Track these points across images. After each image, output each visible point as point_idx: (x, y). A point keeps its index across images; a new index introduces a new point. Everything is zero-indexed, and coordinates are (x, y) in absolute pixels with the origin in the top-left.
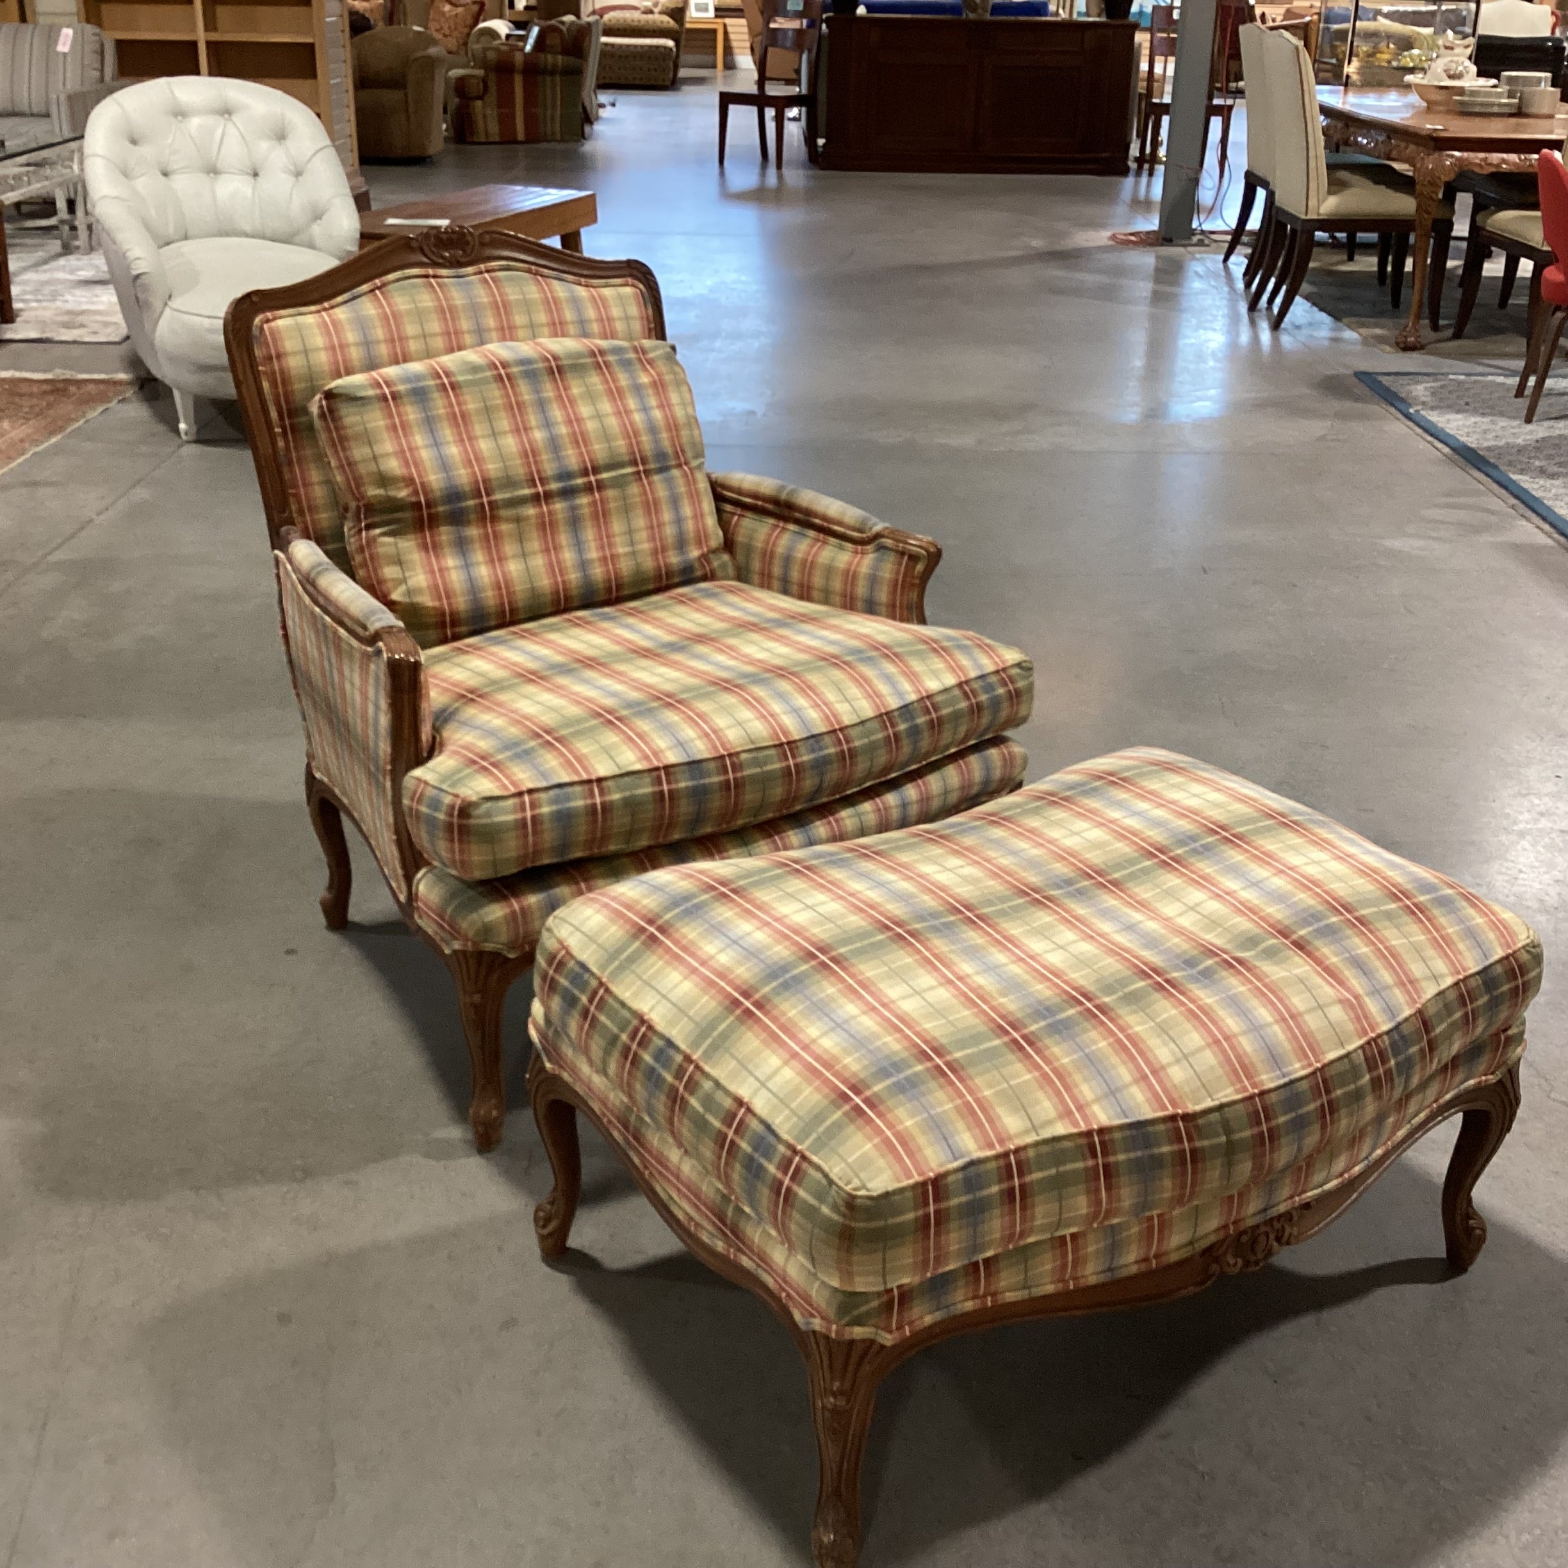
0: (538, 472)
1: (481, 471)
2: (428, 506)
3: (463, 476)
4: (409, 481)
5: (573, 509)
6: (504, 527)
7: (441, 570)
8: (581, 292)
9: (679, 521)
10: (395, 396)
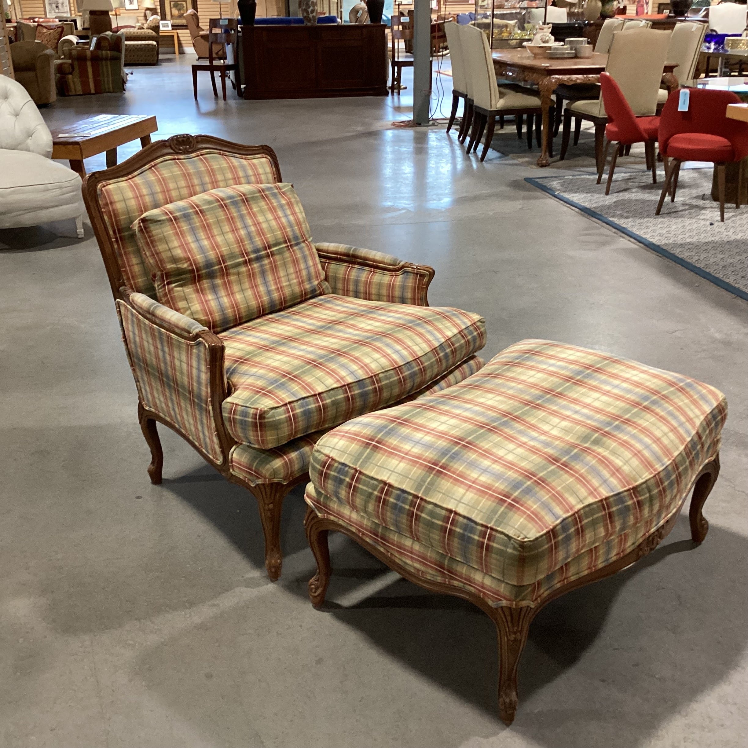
0: (245, 250)
1: (220, 252)
2: (198, 271)
3: (212, 255)
4: (188, 259)
5: (262, 266)
6: (232, 278)
7: (206, 301)
8: (244, 162)
9: (307, 268)
10: (176, 219)
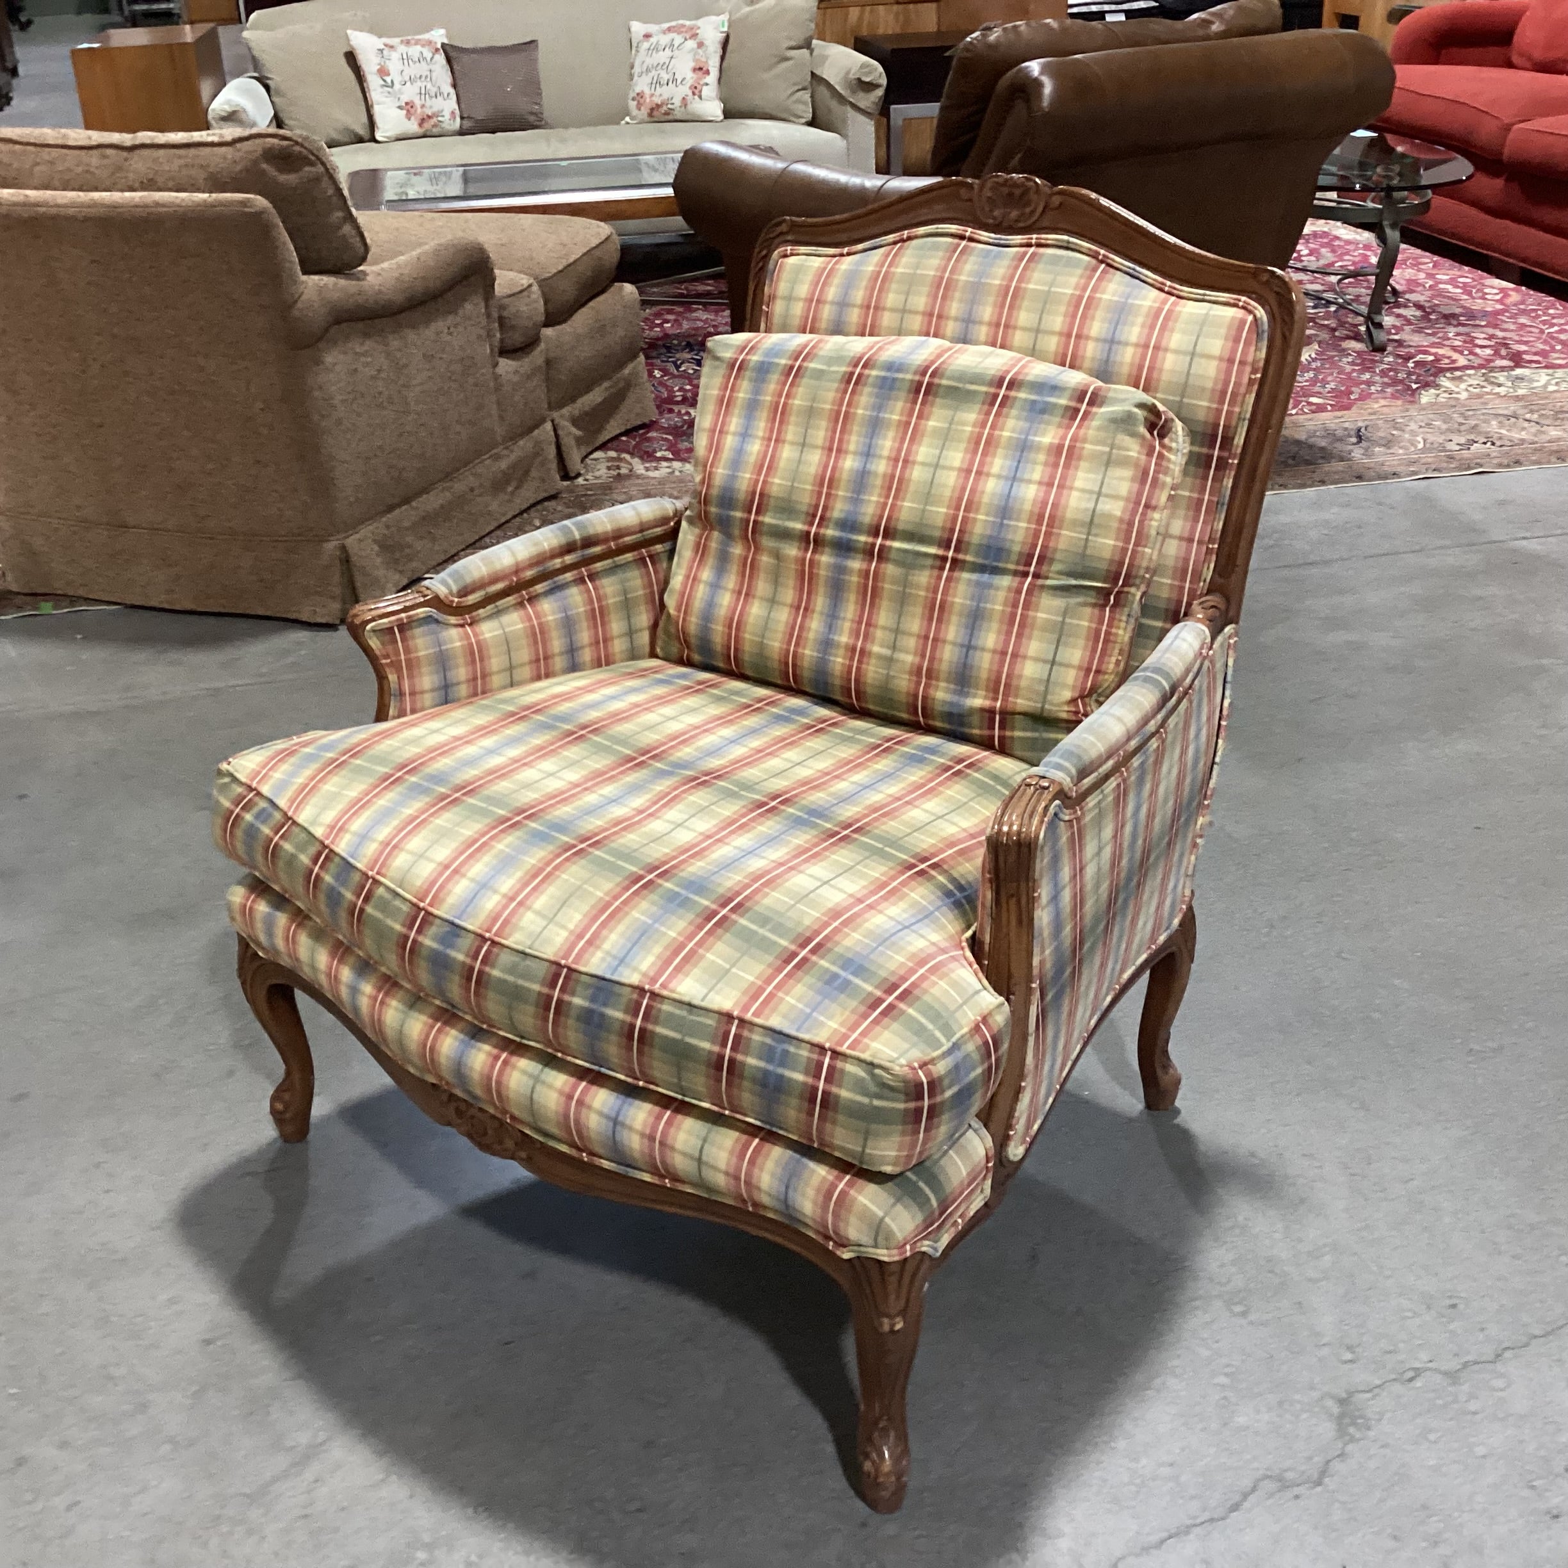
9: (969, 647)
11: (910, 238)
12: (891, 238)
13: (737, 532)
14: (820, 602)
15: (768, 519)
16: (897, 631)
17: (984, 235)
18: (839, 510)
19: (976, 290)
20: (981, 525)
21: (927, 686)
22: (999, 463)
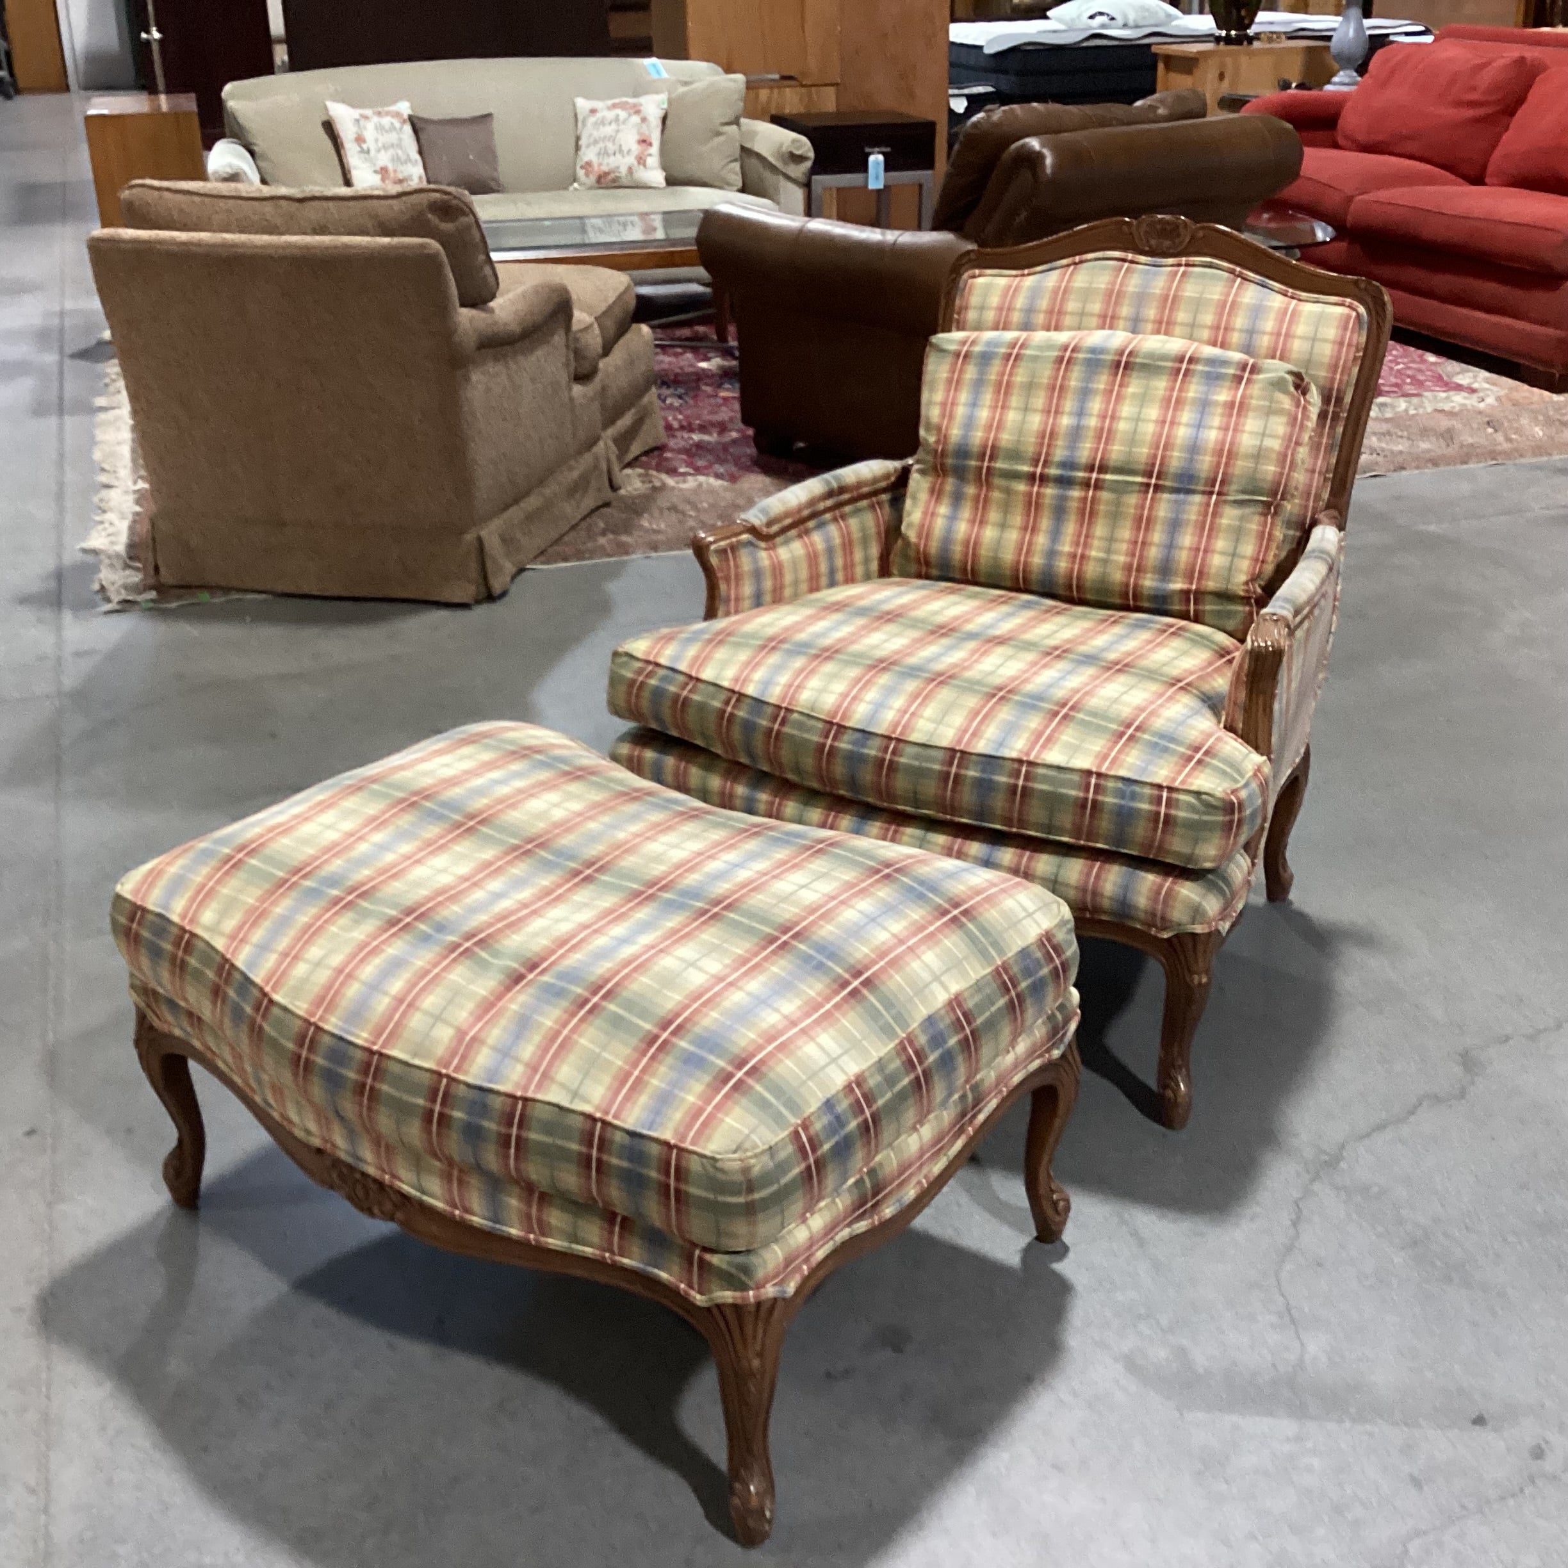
0: (1047, 454)
6: (994, 494)
7: (933, 514)
9: (1170, 546)
11: (1081, 262)
12: (1065, 262)
13: (971, 476)
14: (1045, 523)
15: (999, 465)
16: (1111, 539)
17: (1142, 259)
18: (1059, 454)
19: (1141, 298)
20: (1176, 460)
21: (1137, 578)
22: (1187, 416)
